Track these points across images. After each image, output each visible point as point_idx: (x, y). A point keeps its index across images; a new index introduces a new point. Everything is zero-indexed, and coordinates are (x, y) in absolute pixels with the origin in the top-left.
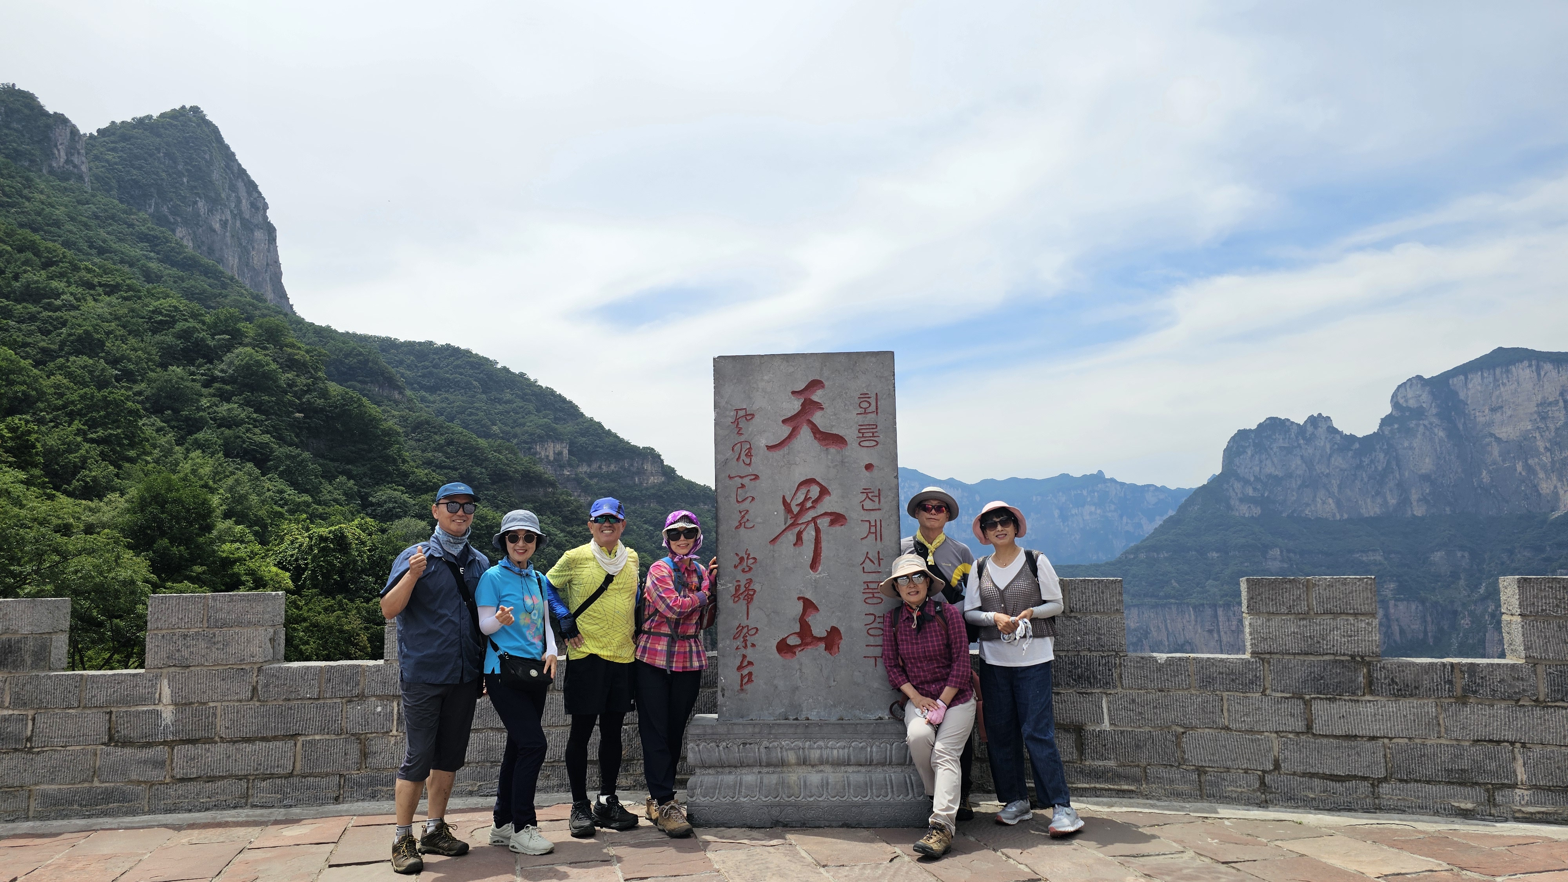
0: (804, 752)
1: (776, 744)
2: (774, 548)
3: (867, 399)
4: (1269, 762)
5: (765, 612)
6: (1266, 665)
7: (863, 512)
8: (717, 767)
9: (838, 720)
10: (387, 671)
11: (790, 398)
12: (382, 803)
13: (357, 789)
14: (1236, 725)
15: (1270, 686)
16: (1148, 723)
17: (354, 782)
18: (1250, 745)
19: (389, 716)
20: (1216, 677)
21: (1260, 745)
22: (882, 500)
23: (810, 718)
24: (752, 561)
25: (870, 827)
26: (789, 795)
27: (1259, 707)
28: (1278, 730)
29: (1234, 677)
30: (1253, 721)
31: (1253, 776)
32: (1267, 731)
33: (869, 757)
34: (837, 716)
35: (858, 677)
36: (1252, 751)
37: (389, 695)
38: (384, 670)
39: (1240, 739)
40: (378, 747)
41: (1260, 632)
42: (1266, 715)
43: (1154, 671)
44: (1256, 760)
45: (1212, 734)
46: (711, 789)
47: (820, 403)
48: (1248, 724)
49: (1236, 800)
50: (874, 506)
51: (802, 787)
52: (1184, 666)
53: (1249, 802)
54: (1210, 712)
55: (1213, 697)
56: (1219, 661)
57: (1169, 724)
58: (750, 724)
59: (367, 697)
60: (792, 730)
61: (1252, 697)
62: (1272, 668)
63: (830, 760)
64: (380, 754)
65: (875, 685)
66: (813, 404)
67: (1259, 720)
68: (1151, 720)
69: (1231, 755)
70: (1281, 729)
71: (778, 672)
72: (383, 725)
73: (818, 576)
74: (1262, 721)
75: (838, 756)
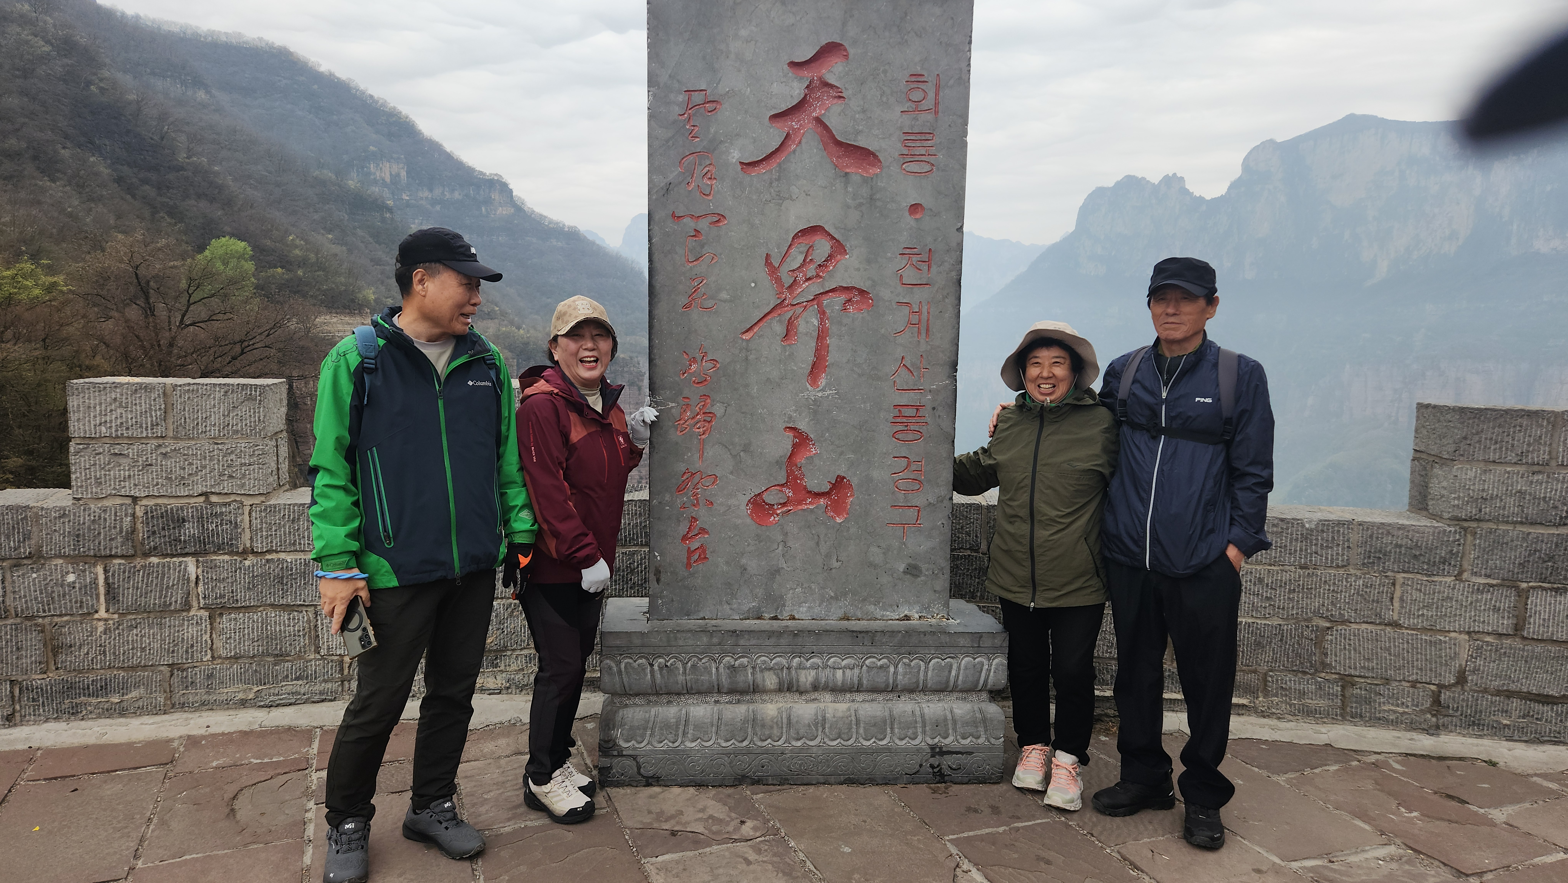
0: (789, 673)
1: (744, 660)
2: (748, 345)
3: (921, 85)
4: (1450, 673)
5: (729, 450)
6: (1469, 537)
7: (900, 288)
8: (649, 694)
9: (841, 619)
10: (79, 517)
11: (785, 76)
12: (90, 723)
13: (43, 703)
14: (1409, 621)
15: (1470, 568)
16: (1279, 612)
17: (37, 692)
18: (1426, 649)
19: (91, 588)
20: (1390, 552)
21: (1441, 650)
22: (934, 269)
23: (797, 617)
24: (710, 365)
25: (886, 784)
26: (763, 738)
27: (1448, 597)
28: (1472, 630)
29: (1418, 553)
30: (1437, 615)
31: (1424, 691)
32: (1455, 631)
33: (891, 681)
34: (840, 613)
35: (876, 555)
36: (1428, 657)
37: (87, 556)
38: (75, 514)
39: (1412, 640)
40: (75, 638)
41: (1469, 489)
42: (1456, 609)
43: (1297, 540)
44: (1431, 670)
45: (1372, 632)
46: (639, 729)
47: (838, 88)
48: (1427, 620)
49: (1394, 724)
50: (920, 279)
51: (785, 726)
52: (1343, 533)
53: (1413, 726)
54: (1373, 601)
55: (1380, 580)
56: (1399, 528)
57: (1310, 615)
58: (704, 631)
59: (46, 559)
60: (773, 641)
61: (1441, 582)
62: (1478, 541)
63: (830, 685)
64: (80, 648)
65: (902, 567)
66: (826, 89)
67: (1445, 615)
68: (1283, 608)
69: (1395, 663)
70: (1477, 629)
71: (748, 545)
72: (82, 602)
73: (820, 394)
74: (1450, 617)
75: (843, 680)
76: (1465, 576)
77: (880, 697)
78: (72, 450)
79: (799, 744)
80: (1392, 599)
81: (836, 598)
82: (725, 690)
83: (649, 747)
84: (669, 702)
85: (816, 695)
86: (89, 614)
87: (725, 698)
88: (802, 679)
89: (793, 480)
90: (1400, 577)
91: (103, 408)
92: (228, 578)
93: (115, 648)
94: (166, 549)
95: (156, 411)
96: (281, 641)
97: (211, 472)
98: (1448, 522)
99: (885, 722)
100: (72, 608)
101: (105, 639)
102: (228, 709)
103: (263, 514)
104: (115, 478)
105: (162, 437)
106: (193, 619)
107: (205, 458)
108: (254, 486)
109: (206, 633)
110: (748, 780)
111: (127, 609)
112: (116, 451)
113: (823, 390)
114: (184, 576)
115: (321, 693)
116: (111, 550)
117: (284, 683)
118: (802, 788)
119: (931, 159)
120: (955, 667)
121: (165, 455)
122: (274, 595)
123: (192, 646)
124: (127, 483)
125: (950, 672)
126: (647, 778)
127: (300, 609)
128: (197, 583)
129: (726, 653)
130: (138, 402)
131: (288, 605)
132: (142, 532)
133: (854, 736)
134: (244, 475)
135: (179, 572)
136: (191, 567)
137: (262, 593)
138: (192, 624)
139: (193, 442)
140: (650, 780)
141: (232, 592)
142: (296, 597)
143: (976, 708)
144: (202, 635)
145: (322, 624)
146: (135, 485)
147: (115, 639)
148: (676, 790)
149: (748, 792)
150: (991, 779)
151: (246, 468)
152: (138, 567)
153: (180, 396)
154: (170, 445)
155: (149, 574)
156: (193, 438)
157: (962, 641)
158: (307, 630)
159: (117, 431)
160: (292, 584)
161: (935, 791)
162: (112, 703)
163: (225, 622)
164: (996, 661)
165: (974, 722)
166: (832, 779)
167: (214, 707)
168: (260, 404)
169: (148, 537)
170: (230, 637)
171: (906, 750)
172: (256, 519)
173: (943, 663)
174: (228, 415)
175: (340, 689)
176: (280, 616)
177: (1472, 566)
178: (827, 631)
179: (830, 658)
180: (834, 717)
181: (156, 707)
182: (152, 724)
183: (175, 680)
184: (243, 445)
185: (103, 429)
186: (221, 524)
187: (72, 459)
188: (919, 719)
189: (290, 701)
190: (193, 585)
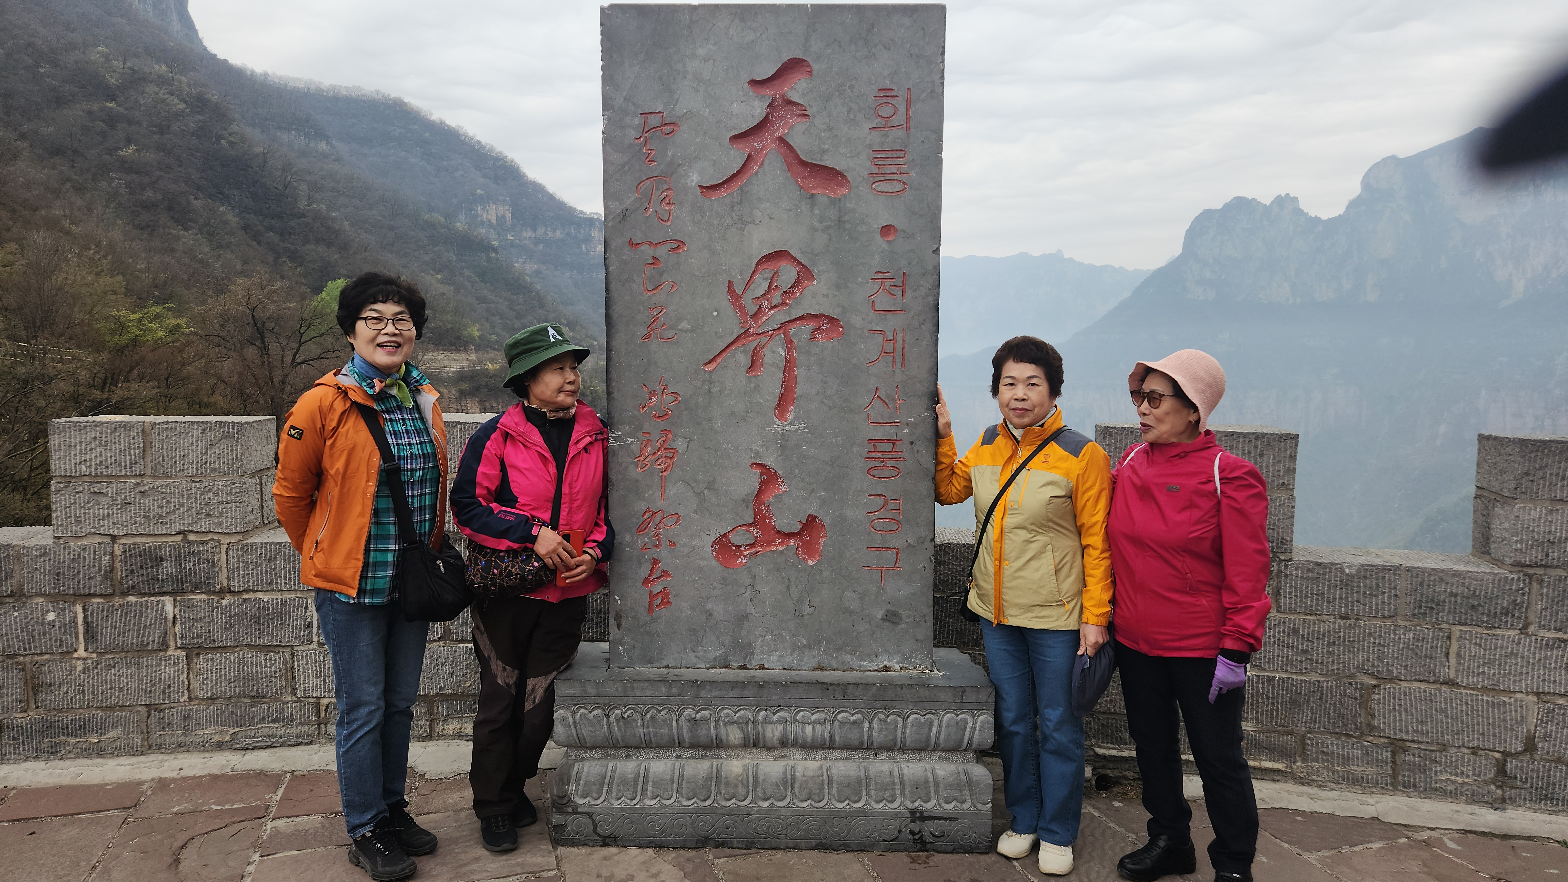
0: (755, 727)
1: (706, 713)
2: (710, 377)
3: (890, 100)
4: (1517, 739)
5: (692, 488)
6: (1535, 585)
7: (872, 315)
8: (607, 748)
9: (815, 669)
10: (59, 555)
11: (745, 95)
12: (68, 763)
13: (23, 741)
14: (1468, 678)
15: (1537, 620)
16: (1317, 667)
17: (18, 731)
18: (1488, 712)
19: (70, 627)
20: (1444, 601)
21: (1505, 712)
22: (909, 294)
23: (767, 666)
24: (671, 398)
25: (862, 851)
26: (727, 797)
27: (1512, 653)
28: (1541, 690)
29: (1476, 603)
30: (1499, 673)
31: (1486, 759)
32: (1521, 692)
33: (866, 738)
34: (814, 663)
35: (851, 599)
36: (1491, 721)
37: (67, 594)
38: (55, 553)
39: (1472, 701)
40: (54, 677)
41: (1533, 531)
42: (1522, 666)
43: (1335, 586)
44: (1495, 736)
45: (1425, 691)
46: (595, 785)
47: (802, 105)
48: (1488, 679)
49: (1453, 795)
50: (894, 304)
51: (751, 785)
52: (1389, 580)
53: (1474, 799)
54: (1426, 656)
55: (1433, 633)
56: (1453, 575)
57: (1353, 671)
58: (663, 680)
59: (28, 597)
60: (736, 692)
61: (1503, 636)
62: (1545, 590)
63: (800, 741)
64: (60, 687)
65: (880, 614)
66: (788, 107)
67: (1510, 673)
68: (1322, 663)
69: (1453, 726)
70: (1546, 689)
71: (714, 589)
72: (61, 641)
73: (788, 429)
74: (1515, 676)
75: (813, 736)
76: (1531, 629)
77: (856, 755)
78: (53, 488)
79: (766, 804)
80: (1447, 654)
81: (809, 647)
82: (687, 745)
83: (606, 804)
84: (628, 756)
85: (785, 751)
86: (68, 653)
87: (687, 753)
88: (769, 734)
89: (760, 520)
90: (1456, 630)
91: (83, 447)
92: (205, 617)
93: (94, 687)
94: (144, 588)
95: (134, 449)
96: (258, 683)
97: (188, 510)
98: (1510, 568)
99: (859, 782)
100: (51, 646)
101: (84, 679)
102: (204, 750)
103: (240, 553)
104: (94, 517)
105: (140, 475)
106: (170, 659)
107: (183, 496)
108: (231, 525)
109: (183, 673)
110: (711, 842)
111: (106, 648)
112: (96, 490)
113: (791, 424)
114: (162, 615)
115: (298, 736)
116: (90, 588)
117: (260, 726)
118: (769, 852)
119: (903, 177)
120: (936, 724)
121: (143, 493)
122: (251, 635)
123: (169, 686)
124: (106, 522)
125: (930, 729)
126: (604, 838)
127: (276, 650)
128: (174, 623)
129: (685, 705)
130: (117, 440)
131: (264, 646)
132: (120, 570)
133: (826, 797)
134: (221, 514)
135: (157, 611)
136: (169, 606)
137: (239, 633)
138: (170, 664)
139: (172, 481)
140: (607, 840)
141: (209, 632)
142: (272, 638)
143: (960, 769)
144: (179, 675)
145: (299, 666)
146: (114, 524)
147: (93, 678)
148: (634, 851)
149: (711, 856)
150: (978, 848)
151: (224, 506)
152: (116, 606)
153: (159, 435)
154: (148, 484)
155: (126, 613)
156: (171, 477)
157: (943, 696)
158: (283, 671)
159: (96, 469)
160: (268, 624)
161: (914, 861)
162: (90, 743)
163: (202, 663)
164: (982, 718)
165: (958, 785)
166: (803, 843)
167: (191, 749)
168: (237, 441)
169: (127, 576)
170: (207, 678)
171: (883, 814)
172: (233, 557)
173: (923, 720)
174: (206, 453)
175: (317, 732)
176: (257, 657)
177: (1540, 618)
178: (795, 683)
179: (798, 712)
180: (804, 776)
181: (133, 748)
182: (128, 765)
183: (152, 721)
184: (220, 483)
185: (83, 468)
186: (199, 563)
187: (53, 498)
188: (897, 780)
189: (266, 744)
190: (170, 624)
